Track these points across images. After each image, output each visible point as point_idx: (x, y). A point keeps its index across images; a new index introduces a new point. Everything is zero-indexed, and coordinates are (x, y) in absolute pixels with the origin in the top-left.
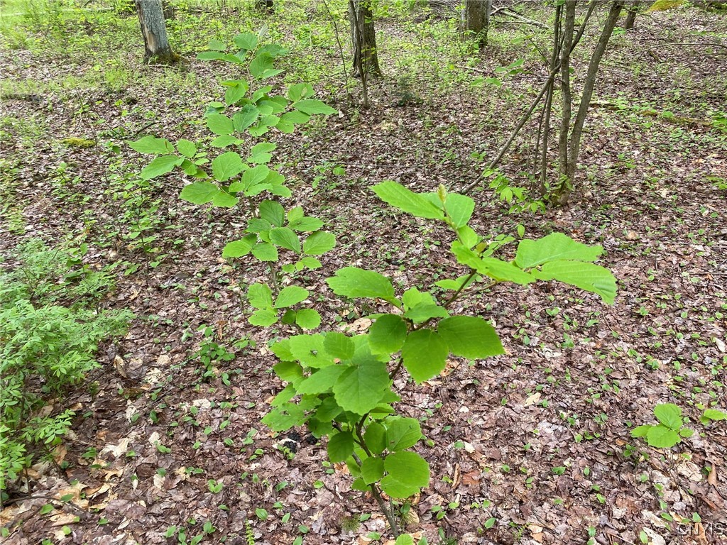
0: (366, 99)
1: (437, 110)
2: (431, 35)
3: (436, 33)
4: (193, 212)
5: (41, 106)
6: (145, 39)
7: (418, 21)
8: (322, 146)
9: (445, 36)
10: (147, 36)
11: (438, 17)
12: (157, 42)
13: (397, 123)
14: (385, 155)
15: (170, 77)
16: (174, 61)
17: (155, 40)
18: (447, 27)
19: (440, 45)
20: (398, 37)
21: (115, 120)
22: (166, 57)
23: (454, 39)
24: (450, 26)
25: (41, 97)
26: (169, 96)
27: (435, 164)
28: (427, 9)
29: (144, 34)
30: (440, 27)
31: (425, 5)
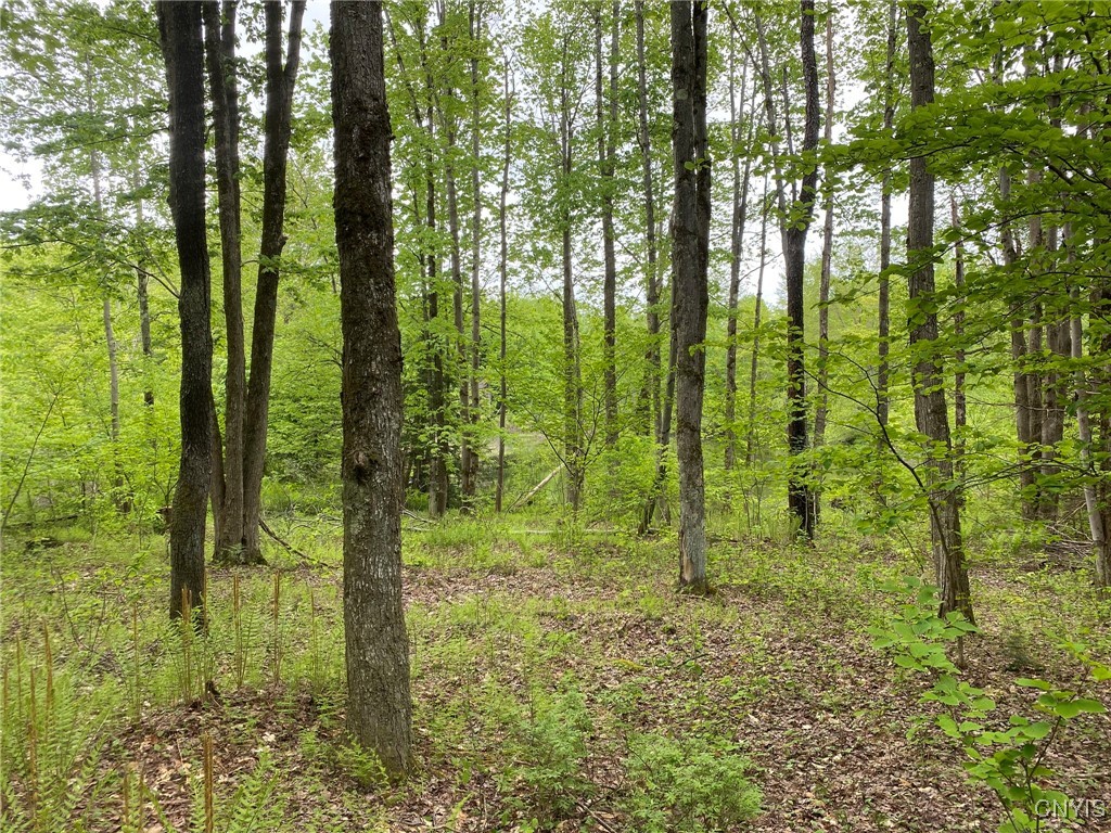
0: (962, 658)
1: (1067, 680)
2: (1050, 589)
3: (1057, 587)
4: (767, 747)
5: (575, 626)
6: (682, 567)
7: (1027, 569)
8: (907, 702)
9: (1072, 591)
10: (685, 564)
11: (1060, 566)
12: (695, 571)
13: (1008, 690)
14: (996, 721)
15: (705, 609)
16: (709, 592)
17: (693, 568)
18: (1076, 580)
19: (1065, 602)
20: (997, 588)
21: (652, 649)
22: (700, 587)
23: (1088, 596)
24: (1080, 578)
25: (577, 618)
26: (711, 629)
27: (1070, 741)
28: (1041, 554)
29: (681, 561)
30: (1064, 580)
31: (1038, 549)
